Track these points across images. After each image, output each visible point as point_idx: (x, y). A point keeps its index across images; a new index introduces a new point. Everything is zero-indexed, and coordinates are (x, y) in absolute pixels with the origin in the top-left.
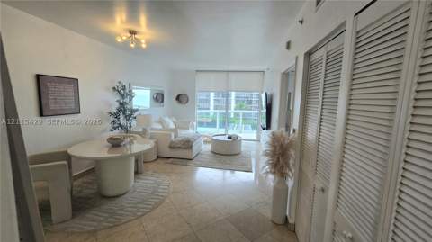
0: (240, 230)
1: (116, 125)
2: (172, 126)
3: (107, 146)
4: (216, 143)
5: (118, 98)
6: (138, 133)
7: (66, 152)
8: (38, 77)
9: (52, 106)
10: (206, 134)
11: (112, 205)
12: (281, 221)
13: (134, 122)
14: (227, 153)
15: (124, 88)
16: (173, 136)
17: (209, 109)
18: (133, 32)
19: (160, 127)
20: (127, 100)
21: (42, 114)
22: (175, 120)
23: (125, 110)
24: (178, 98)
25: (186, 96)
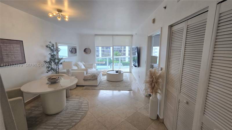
0: (135, 126)
1: (50, 69)
2: (83, 67)
4: (109, 75)
5: (50, 52)
6: (64, 73)
10: (102, 71)
12: (154, 118)
13: (61, 66)
15: (53, 46)
16: (85, 74)
18: (60, 11)
19: (77, 68)
20: (55, 53)
22: (84, 64)
23: (54, 59)
24: (85, 50)
25: (90, 49)
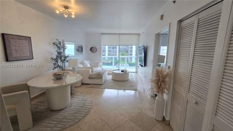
0: (139, 127)
1: (56, 66)
2: (89, 66)
3: (54, 79)
4: (114, 74)
5: (56, 49)
6: (70, 70)
7: (26, 84)
8: (3, 35)
9: (14, 54)
10: (108, 70)
11: (59, 116)
12: (160, 119)
13: (67, 64)
14: (121, 80)
15: (60, 43)
16: (90, 72)
17: (105, 55)
18: (66, 7)
19: (82, 66)
20: (62, 50)
21: (7, 60)
22: (90, 62)
23: (61, 57)
24: (91, 49)
25: (96, 48)
